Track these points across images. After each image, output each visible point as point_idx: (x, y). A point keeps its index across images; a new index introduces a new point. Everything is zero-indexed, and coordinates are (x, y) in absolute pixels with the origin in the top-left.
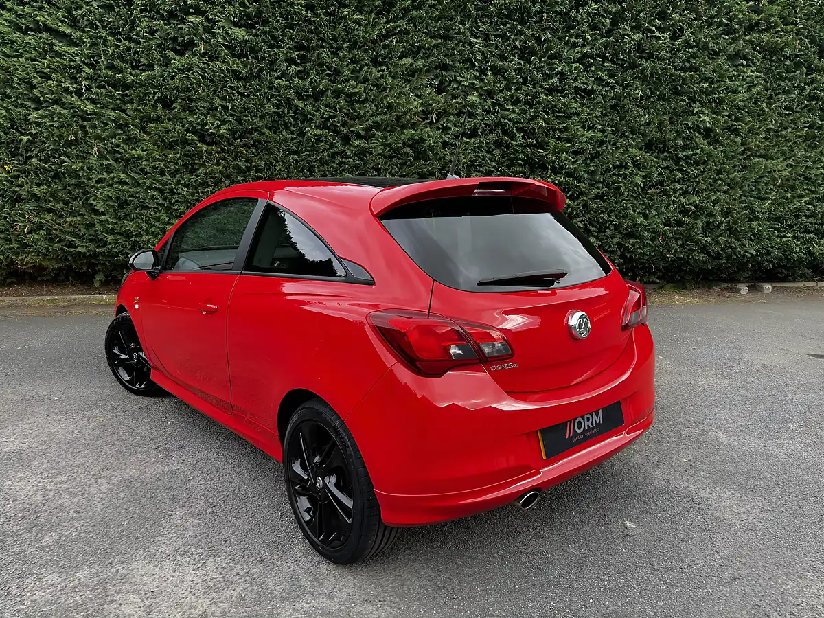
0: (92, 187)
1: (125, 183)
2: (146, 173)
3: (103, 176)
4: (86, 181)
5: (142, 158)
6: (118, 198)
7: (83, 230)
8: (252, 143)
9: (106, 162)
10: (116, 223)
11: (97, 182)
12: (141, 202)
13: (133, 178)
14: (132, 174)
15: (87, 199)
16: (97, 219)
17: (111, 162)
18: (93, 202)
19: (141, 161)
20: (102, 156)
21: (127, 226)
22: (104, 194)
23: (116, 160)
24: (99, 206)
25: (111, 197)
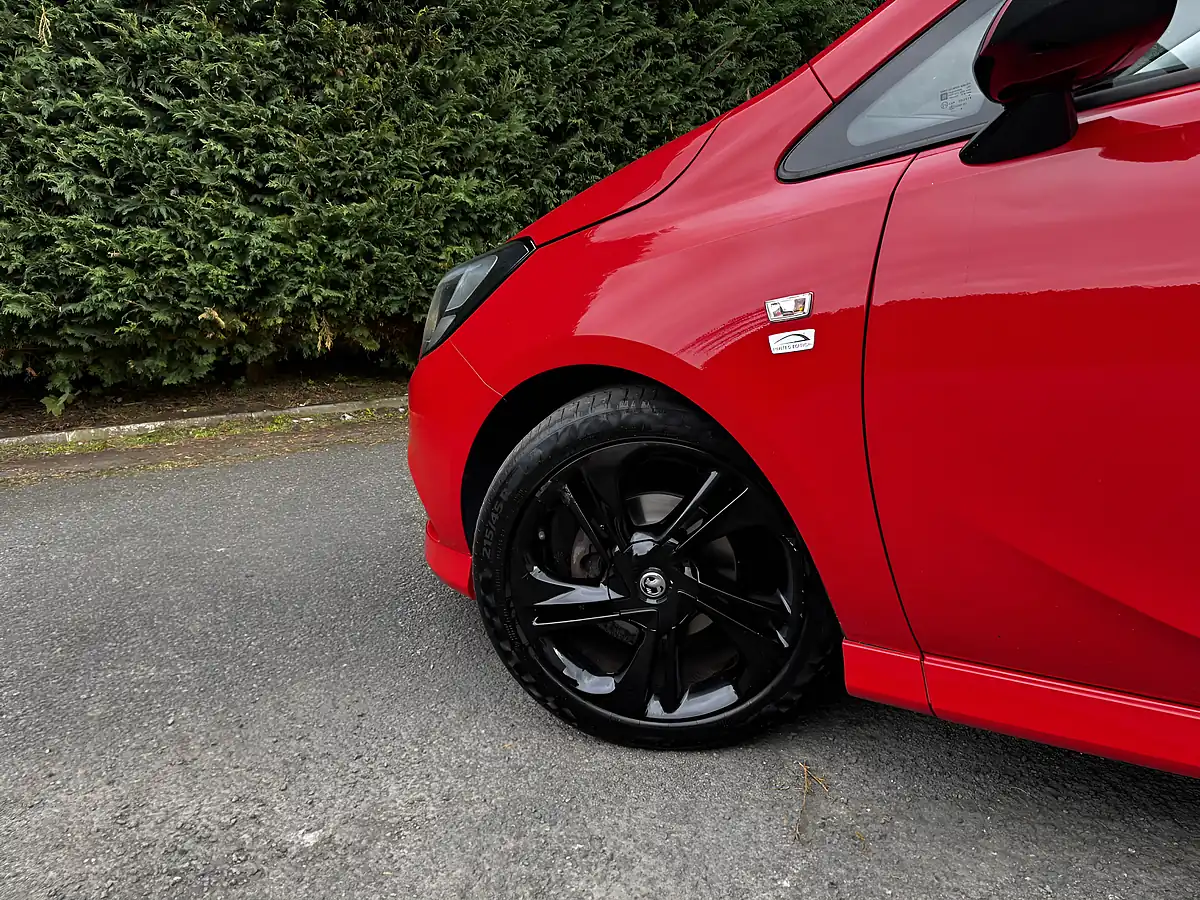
0: (38, 134)
1: (134, 122)
2: (193, 92)
3: (70, 102)
4: (19, 117)
5: (178, 50)
6: (113, 163)
7: (18, 259)
8: (456, 15)
9: (76, 62)
10: (109, 235)
11: (53, 120)
12: (181, 172)
13: (155, 108)
14: (153, 98)
15: (24, 171)
16: (55, 225)
17: (92, 61)
18: (40, 175)
19: (177, 58)
20: (64, 46)
21: (141, 239)
22: (74, 153)
23: (104, 57)
24: (64, 186)
25: (92, 163)
